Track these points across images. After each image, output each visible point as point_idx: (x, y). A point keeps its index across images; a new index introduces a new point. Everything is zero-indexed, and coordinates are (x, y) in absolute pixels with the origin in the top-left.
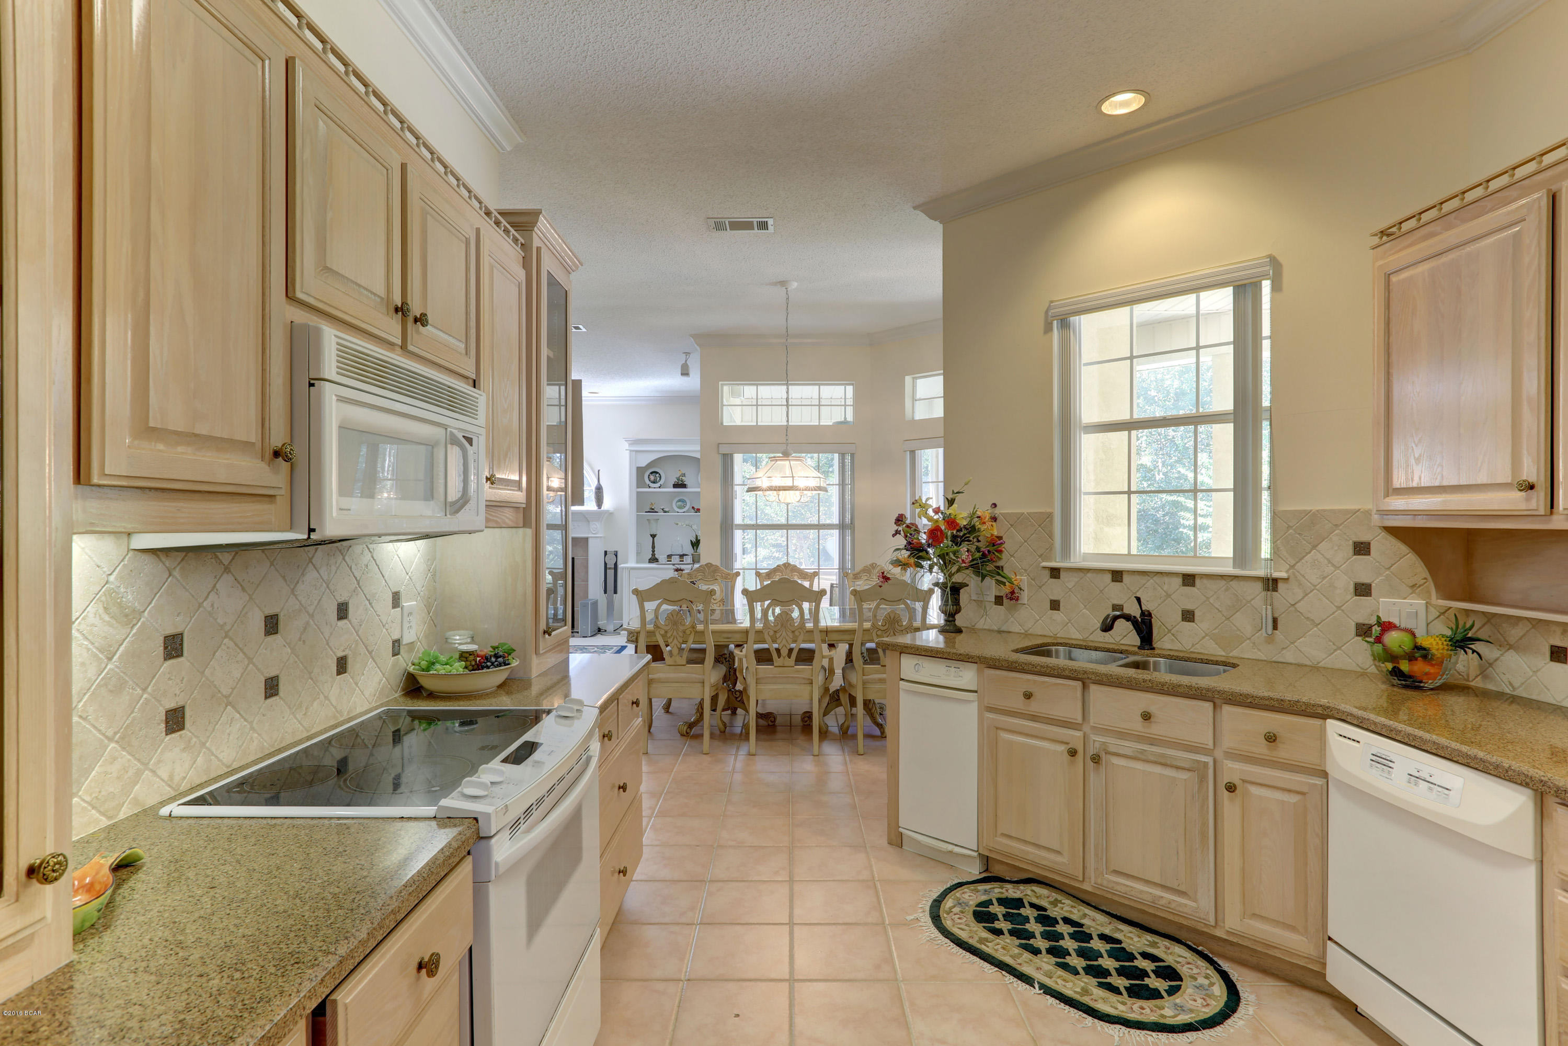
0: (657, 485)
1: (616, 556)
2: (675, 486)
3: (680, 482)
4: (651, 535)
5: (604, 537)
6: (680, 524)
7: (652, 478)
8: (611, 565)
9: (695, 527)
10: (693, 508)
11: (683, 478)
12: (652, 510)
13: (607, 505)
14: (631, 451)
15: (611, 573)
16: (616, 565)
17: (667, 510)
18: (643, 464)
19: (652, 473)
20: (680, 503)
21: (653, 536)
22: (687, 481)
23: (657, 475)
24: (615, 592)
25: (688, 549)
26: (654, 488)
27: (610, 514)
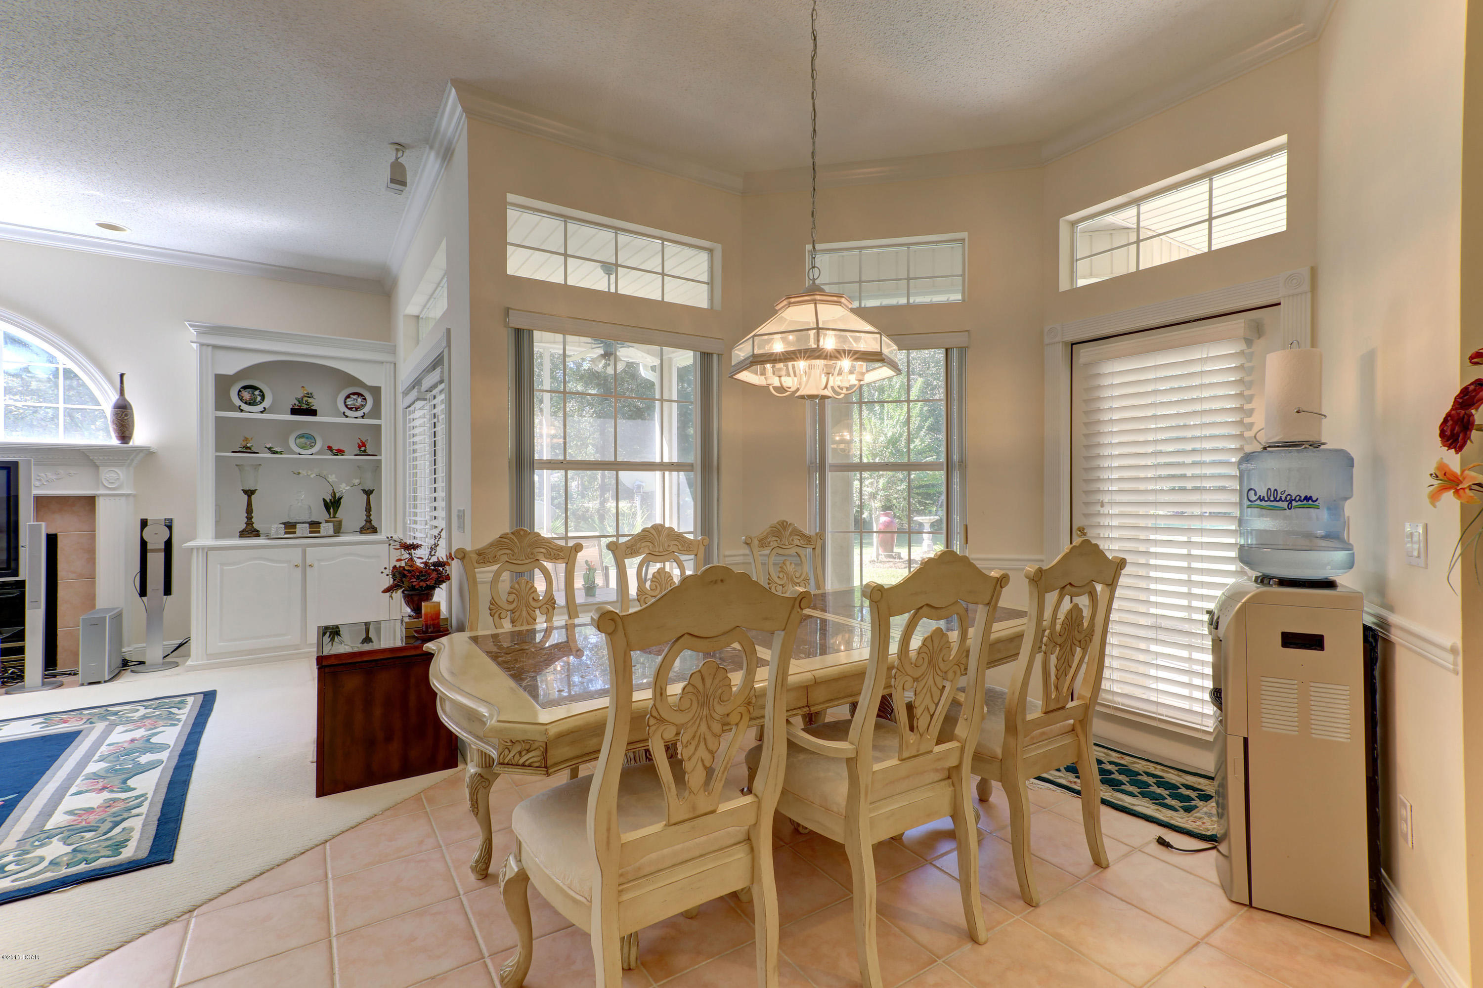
0: (260, 408)
1: (170, 528)
2: (295, 411)
3: (305, 406)
4: (245, 492)
5: (134, 496)
6: (303, 473)
7: (246, 395)
8: (156, 542)
9: (332, 478)
10: (330, 448)
11: (310, 400)
12: (247, 450)
13: (141, 436)
14: (202, 345)
15: (156, 562)
16: (168, 544)
17: (279, 449)
18: (230, 371)
19: (245, 388)
20: (303, 440)
21: (249, 493)
22: (315, 404)
23: (257, 392)
24: (168, 591)
25: (320, 514)
26: (253, 413)
27: (147, 453)
